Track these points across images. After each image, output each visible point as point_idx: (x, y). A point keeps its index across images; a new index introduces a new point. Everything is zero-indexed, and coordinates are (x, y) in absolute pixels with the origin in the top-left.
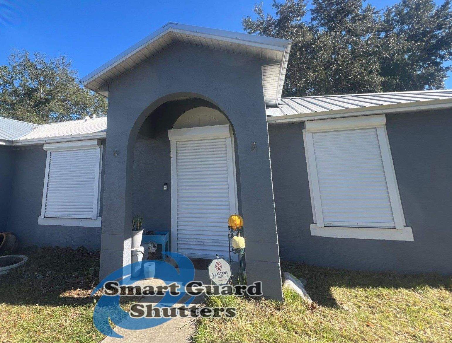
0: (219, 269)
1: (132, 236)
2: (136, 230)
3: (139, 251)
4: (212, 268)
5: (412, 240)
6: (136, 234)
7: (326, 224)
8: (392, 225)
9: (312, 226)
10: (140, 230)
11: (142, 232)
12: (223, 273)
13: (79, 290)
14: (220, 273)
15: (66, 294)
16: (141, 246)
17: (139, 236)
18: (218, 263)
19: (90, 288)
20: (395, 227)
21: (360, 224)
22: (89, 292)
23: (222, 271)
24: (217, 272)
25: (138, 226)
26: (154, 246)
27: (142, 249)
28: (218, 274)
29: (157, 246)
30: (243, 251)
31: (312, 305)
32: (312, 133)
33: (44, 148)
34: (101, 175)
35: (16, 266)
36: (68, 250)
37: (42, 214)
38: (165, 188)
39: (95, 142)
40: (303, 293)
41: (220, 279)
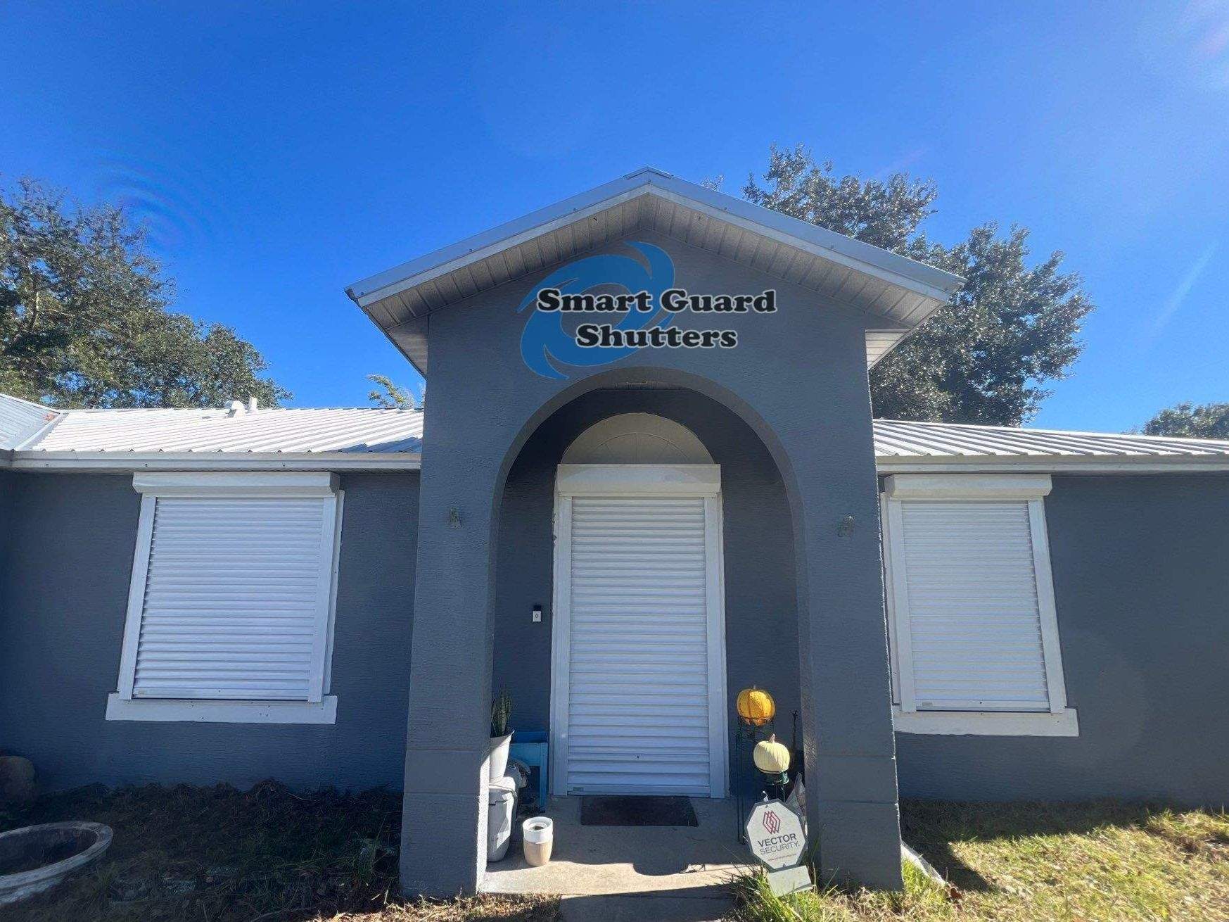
0: (774, 829)
1: (490, 750)
2: (497, 733)
3: (508, 792)
4: (756, 828)
5: (1076, 733)
6: (499, 744)
7: (920, 704)
8: (1045, 705)
10: (506, 733)
11: (509, 739)
12: (786, 838)
13: (341, 915)
14: (778, 840)
16: (506, 774)
17: (502, 752)
18: (769, 815)
19: (377, 907)
20: (1049, 709)
21: (984, 706)
22: (376, 918)
23: (781, 834)
24: (770, 836)
26: (521, 771)
27: (511, 783)
28: (774, 841)
30: (785, 777)
31: (953, 891)
32: (902, 502)
33: (135, 484)
34: (337, 575)
35: (81, 862)
36: (222, 793)
37: (120, 687)
38: (537, 616)
39: (325, 480)
40: (923, 863)
41: (779, 854)
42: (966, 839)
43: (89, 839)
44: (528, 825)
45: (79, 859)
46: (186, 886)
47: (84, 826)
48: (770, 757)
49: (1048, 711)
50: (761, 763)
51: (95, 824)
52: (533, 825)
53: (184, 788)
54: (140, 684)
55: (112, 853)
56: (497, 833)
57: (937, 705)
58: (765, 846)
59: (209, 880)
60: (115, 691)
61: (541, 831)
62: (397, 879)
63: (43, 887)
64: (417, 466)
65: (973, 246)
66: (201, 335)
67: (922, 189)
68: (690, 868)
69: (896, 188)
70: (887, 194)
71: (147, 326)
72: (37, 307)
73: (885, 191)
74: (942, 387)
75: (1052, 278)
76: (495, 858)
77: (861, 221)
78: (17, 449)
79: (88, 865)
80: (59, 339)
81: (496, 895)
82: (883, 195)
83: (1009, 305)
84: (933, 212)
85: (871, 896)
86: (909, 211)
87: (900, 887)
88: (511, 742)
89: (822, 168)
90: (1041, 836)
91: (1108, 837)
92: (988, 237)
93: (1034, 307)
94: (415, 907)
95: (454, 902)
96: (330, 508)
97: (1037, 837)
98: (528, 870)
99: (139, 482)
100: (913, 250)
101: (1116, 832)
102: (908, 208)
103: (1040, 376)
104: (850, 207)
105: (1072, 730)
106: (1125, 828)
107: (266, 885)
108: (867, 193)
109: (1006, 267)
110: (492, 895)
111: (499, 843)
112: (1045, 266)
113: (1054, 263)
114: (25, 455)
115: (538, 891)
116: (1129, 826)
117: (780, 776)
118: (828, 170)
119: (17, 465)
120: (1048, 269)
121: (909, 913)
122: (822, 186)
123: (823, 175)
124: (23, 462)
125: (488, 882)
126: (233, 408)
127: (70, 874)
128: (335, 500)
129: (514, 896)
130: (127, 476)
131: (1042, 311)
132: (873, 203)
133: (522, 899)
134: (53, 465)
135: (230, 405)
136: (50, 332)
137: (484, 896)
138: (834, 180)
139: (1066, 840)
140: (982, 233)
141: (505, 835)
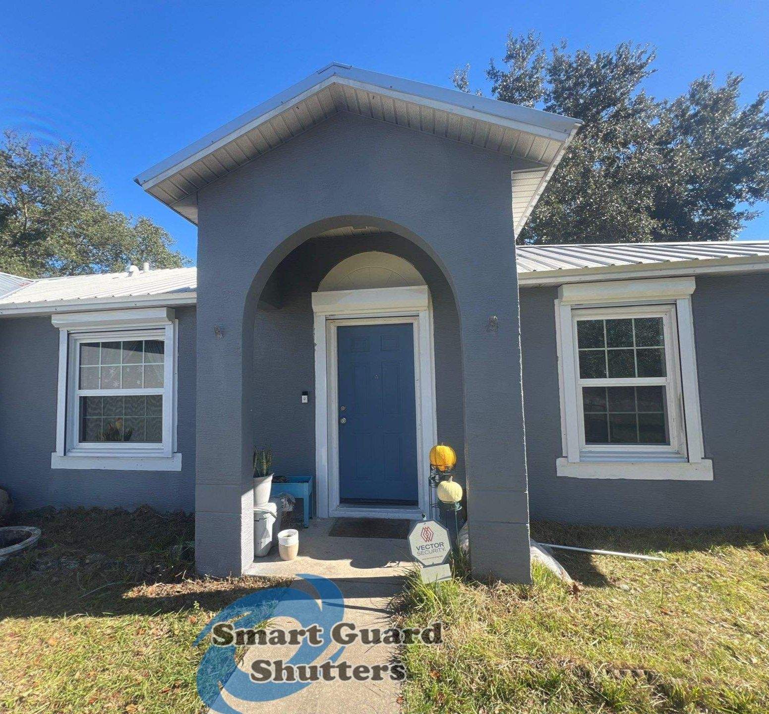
0: (428, 539)
1: (254, 486)
2: (260, 475)
3: (267, 513)
4: (415, 538)
6: (261, 482)
9: (559, 461)
10: (268, 475)
11: (271, 478)
12: (437, 545)
13: (157, 584)
14: (431, 546)
15: (131, 594)
16: (270, 501)
17: (266, 486)
18: (426, 530)
19: (179, 580)
22: (178, 587)
23: (433, 542)
24: (425, 544)
25: (265, 467)
26: (289, 501)
27: (273, 507)
28: (428, 547)
29: (294, 501)
30: (458, 506)
31: (575, 587)
33: (53, 322)
34: (177, 375)
36: (118, 513)
37: (58, 449)
38: (305, 399)
39: (163, 313)
40: (559, 568)
41: (430, 555)
43: (27, 535)
44: (282, 534)
46: (74, 565)
47: (27, 529)
49: (688, 461)
50: (441, 496)
51: (32, 528)
52: (286, 534)
55: (39, 544)
56: (261, 539)
58: (420, 550)
59: (87, 561)
60: (55, 451)
61: (291, 539)
62: (193, 564)
65: (693, 96)
67: (642, 53)
68: (388, 565)
69: (621, 55)
70: (614, 61)
72: (26, 215)
73: (611, 59)
75: (761, 115)
76: (260, 553)
77: (591, 86)
80: (41, 234)
81: (254, 576)
82: (610, 62)
83: (722, 143)
84: (653, 71)
85: (505, 587)
86: (632, 73)
87: (529, 581)
88: (273, 482)
89: (559, 47)
91: (726, 554)
92: (706, 87)
93: (744, 142)
94: (203, 582)
95: (227, 580)
96: (169, 332)
98: (280, 563)
99: (54, 320)
100: (635, 105)
101: (734, 551)
102: (630, 71)
104: (581, 76)
105: (710, 477)
106: (743, 548)
107: (117, 566)
108: (597, 63)
109: (717, 111)
110: (251, 576)
111: (263, 546)
112: (753, 106)
113: (761, 102)
115: (280, 576)
116: (746, 546)
117: (452, 505)
118: (564, 47)
120: (756, 107)
121: (532, 600)
122: (559, 61)
123: (560, 53)
125: (250, 567)
126: (130, 271)
128: (172, 326)
129: (264, 578)
131: (750, 145)
132: (603, 71)
133: (269, 580)
134: (5, 313)
135: (129, 268)
136: (36, 230)
137: (246, 577)
138: (570, 56)
140: (701, 84)
141: (268, 540)
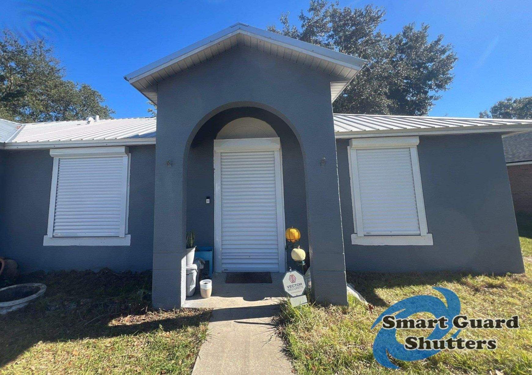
0: (293, 282)
1: (186, 254)
2: (189, 247)
3: (194, 270)
4: (286, 281)
6: (190, 251)
7: (365, 233)
8: (418, 232)
9: (353, 236)
10: (193, 247)
11: (194, 249)
12: (298, 285)
13: (130, 316)
14: (295, 285)
15: (114, 322)
16: (194, 263)
17: (192, 254)
18: (292, 276)
19: (143, 313)
20: (420, 234)
21: (393, 233)
22: (143, 317)
23: (296, 283)
24: (292, 284)
25: (192, 242)
26: (202, 262)
27: (195, 267)
28: (293, 286)
29: (204, 262)
30: (303, 262)
31: (370, 306)
32: (357, 150)
34: (129, 187)
35: (36, 297)
36: (88, 273)
37: (48, 233)
38: (208, 201)
40: (359, 296)
41: (295, 291)
42: (382, 287)
43: (38, 289)
44: (202, 283)
45: (34, 296)
46: (73, 306)
47: (36, 285)
48: (297, 255)
49: (420, 235)
50: (294, 257)
51: (40, 284)
52: (204, 283)
53: (73, 271)
54: (56, 231)
55: (46, 294)
56: (190, 285)
57: (372, 233)
58: (289, 288)
59: (82, 303)
60: (46, 234)
61: (207, 285)
62: (151, 302)
63: (21, 306)
64: (155, 143)
65: (404, 33)
66: (77, 89)
67: (378, 11)
68: (265, 298)
69: (367, 11)
70: (364, 13)
71: (56, 86)
72: (12, 81)
73: (362, 13)
74: (388, 97)
75: (439, 46)
76: (189, 295)
77: (352, 26)
78: (6, 142)
79: (37, 299)
80: (21, 94)
81: (189, 308)
82: (362, 14)
83: (421, 59)
84: (384, 20)
85: (334, 308)
86: (374, 21)
87: (347, 304)
88: (195, 251)
89: (335, 4)
90: (414, 285)
91: (443, 286)
92: (411, 29)
93: (431, 60)
94: (158, 313)
95: (172, 311)
96: (125, 160)
97: (412, 286)
98: (202, 300)
99: (52, 153)
100: (376, 37)
101: (447, 284)
103: (436, 90)
104: (348, 20)
105: (431, 243)
106: (451, 283)
107: (102, 305)
108: (355, 14)
109: (418, 43)
110: (187, 308)
111: (191, 290)
112: (435, 42)
113: (439, 40)
114: (10, 144)
115: (205, 307)
116: (453, 281)
117: (300, 262)
118: (338, 5)
119: (6, 148)
120: (437, 42)
121: (349, 314)
122: (335, 11)
123: (335, 7)
124: (8, 147)
125: (185, 303)
126: (89, 120)
127: (31, 301)
128: (127, 157)
129: (195, 309)
130: (47, 151)
131: (435, 61)
132: (358, 18)
133: (198, 310)
134: (20, 147)
135: (88, 119)
136: (18, 91)
137: (184, 309)
138: (341, 9)
139: (425, 287)
140: (409, 28)
141: (193, 286)
